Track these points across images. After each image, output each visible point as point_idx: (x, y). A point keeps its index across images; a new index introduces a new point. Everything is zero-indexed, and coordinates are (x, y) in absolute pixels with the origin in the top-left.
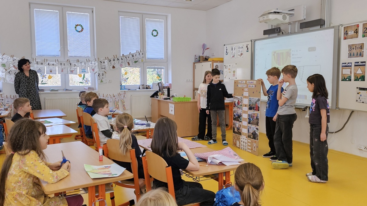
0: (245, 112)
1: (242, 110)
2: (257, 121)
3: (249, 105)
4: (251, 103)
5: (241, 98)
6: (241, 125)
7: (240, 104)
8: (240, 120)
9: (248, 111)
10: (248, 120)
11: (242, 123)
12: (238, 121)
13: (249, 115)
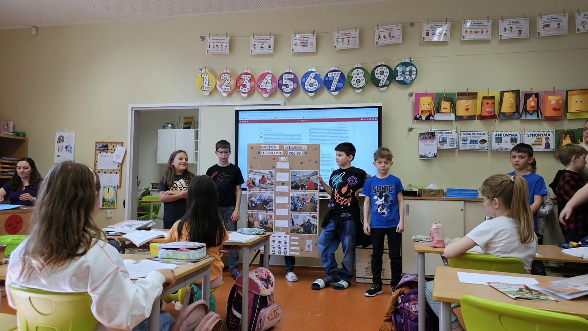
0: (282, 194)
1: (272, 190)
2: (312, 205)
3: (292, 183)
4: (297, 180)
5: (270, 172)
6: (273, 217)
7: (269, 182)
8: (269, 208)
9: (289, 191)
10: (290, 206)
11: (275, 213)
12: (265, 209)
13: (293, 198)
